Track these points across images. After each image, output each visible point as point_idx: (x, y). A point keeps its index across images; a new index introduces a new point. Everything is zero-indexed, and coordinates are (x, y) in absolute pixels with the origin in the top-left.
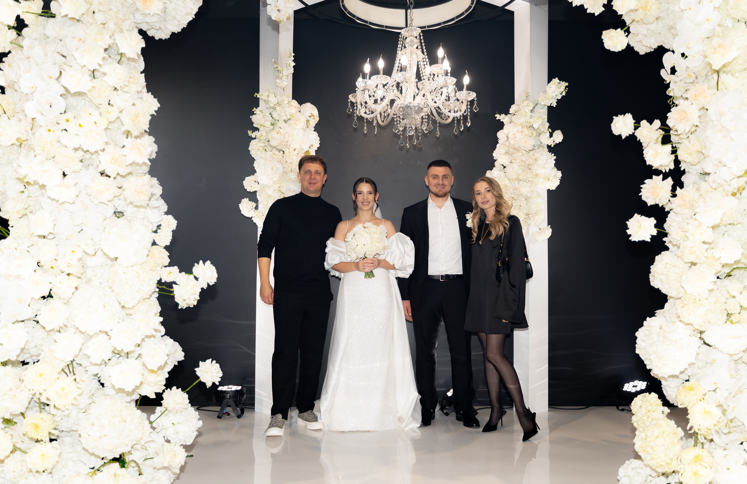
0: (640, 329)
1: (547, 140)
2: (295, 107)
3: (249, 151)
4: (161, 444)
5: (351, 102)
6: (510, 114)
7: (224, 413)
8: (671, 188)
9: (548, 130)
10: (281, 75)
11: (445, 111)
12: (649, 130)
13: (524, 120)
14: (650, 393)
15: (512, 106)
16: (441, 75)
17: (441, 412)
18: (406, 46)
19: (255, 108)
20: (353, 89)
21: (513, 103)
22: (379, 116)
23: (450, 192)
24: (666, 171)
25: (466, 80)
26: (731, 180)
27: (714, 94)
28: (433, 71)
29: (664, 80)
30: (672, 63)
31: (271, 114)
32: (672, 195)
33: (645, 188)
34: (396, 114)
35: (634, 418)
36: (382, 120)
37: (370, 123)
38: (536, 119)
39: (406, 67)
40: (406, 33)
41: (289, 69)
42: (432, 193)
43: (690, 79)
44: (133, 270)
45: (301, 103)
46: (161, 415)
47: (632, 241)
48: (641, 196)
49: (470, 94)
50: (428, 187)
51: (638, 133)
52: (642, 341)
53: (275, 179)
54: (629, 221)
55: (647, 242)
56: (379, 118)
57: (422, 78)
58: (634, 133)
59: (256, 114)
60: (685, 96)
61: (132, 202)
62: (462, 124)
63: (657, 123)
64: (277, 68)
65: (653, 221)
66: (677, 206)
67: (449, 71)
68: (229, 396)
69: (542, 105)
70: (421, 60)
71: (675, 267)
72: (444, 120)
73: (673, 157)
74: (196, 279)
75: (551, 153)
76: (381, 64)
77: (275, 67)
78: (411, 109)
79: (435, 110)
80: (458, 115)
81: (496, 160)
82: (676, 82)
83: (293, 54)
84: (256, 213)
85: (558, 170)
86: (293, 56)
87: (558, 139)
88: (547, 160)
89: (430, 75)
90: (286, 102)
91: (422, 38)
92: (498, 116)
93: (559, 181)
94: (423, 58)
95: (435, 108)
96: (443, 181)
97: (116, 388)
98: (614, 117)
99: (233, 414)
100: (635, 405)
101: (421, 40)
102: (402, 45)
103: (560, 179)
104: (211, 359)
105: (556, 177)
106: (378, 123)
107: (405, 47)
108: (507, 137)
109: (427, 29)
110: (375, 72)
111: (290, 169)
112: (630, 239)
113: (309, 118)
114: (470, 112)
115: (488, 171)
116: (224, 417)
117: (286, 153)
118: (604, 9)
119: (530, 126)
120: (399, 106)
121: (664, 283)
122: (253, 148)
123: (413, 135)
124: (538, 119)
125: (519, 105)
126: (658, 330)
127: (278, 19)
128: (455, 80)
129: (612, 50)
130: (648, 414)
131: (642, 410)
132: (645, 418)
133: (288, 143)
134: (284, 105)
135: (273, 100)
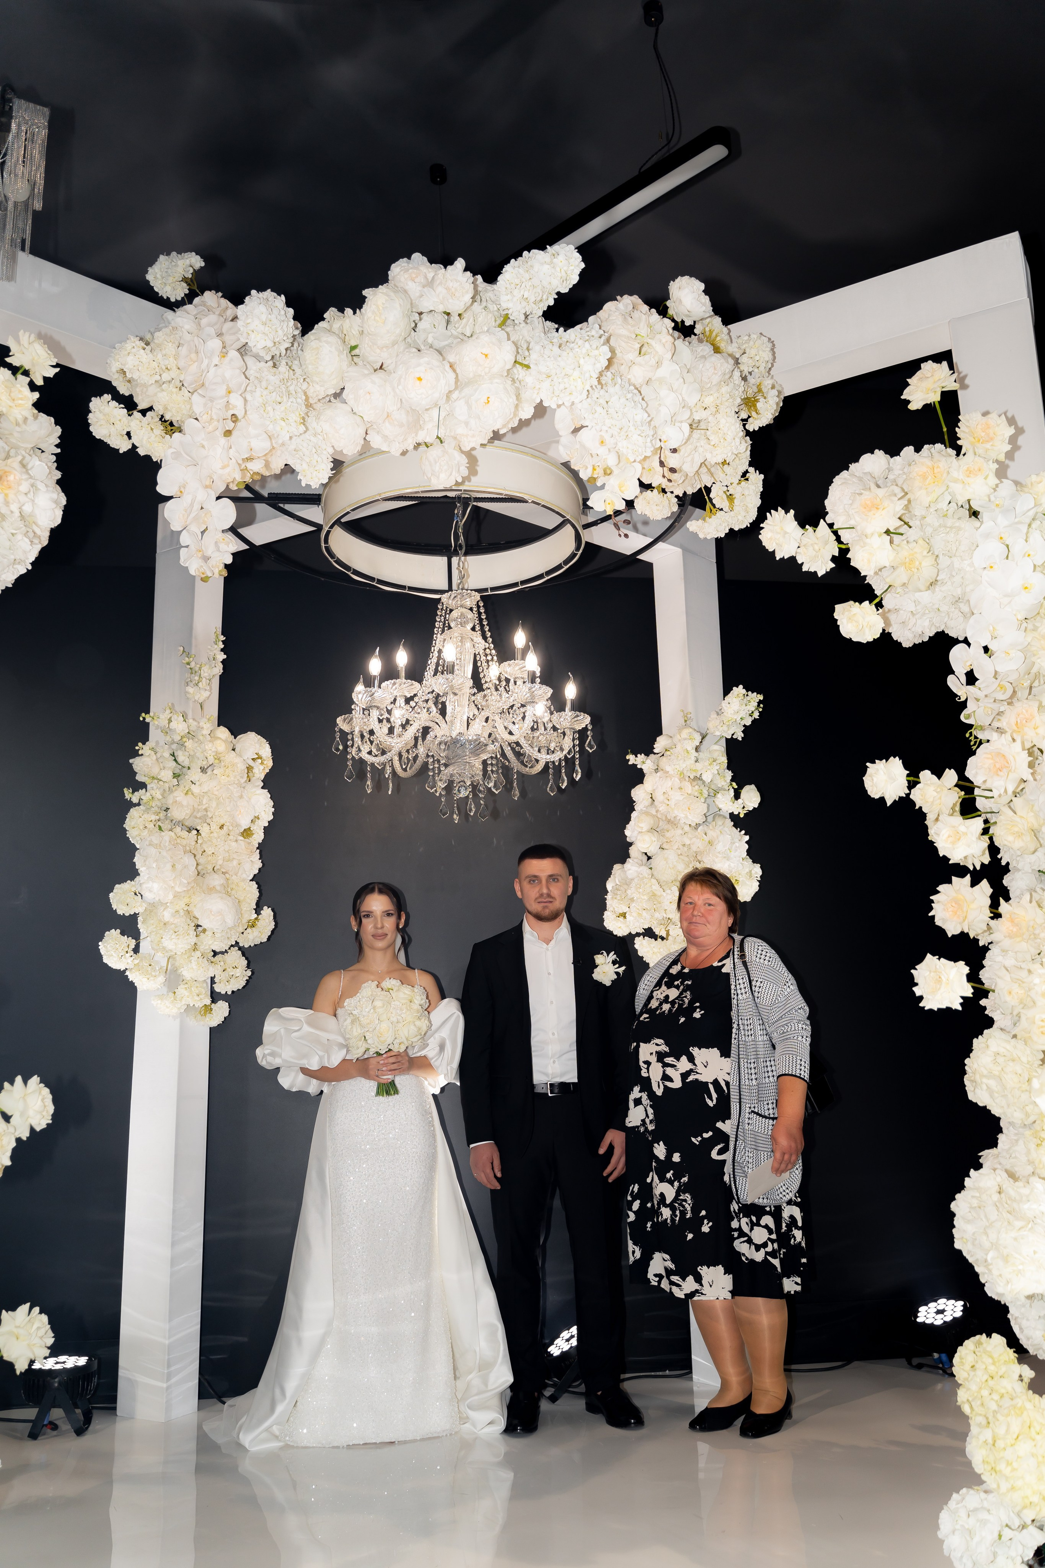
0: (957, 1196)
1: (732, 803)
2: (225, 741)
3: (125, 830)
5: (341, 731)
6: (655, 754)
7: (44, 1425)
8: (989, 902)
9: (731, 784)
10: (197, 678)
11: (530, 749)
12: (939, 790)
13: (684, 766)
14: (989, 1335)
15: (658, 738)
16: (523, 681)
18: (452, 626)
19: (140, 744)
20: (346, 707)
21: (659, 732)
22: (396, 758)
24: (975, 867)
25: (571, 691)
28: (506, 673)
29: (956, 696)
30: (969, 664)
31: (173, 755)
32: (992, 915)
33: (938, 902)
34: (433, 756)
35: (962, 1393)
36: (404, 767)
37: (378, 773)
38: (707, 763)
39: (453, 666)
40: (450, 602)
41: (213, 665)
43: (1003, 694)
45: (235, 733)
47: (926, 1009)
48: (933, 917)
49: (579, 718)
51: (918, 796)
52: (968, 1222)
53: (178, 889)
54: (916, 969)
55: (956, 1010)
56: (397, 764)
57: (484, 687)
58: (908, 795)
59: (142, 755)
60: (996, 724)
62: (564, 775)
63: (951, 776)
64: (188, 664)
65: (962, 968)
66: (1005, 937)
67: (538, 674)
68: (60, 1383)
69: (715, 737)
70: (482, 652)
71: (1013, 1061)
72: (526, 766)
73: (986, 841)
75: (739, 828)
76: (402, 658)
77: (184, 662)
78: (462, 745)
79: (509, 748)
80: (557, 757)
81: (631, 844)
82: (977, 700)
83: (223, 638)
84: (136, 962)
85: (754, 862)
86: (222, 641)
87: (751, 802)
88: (733, 843)
89: (500, 680)
90: (206, 732)
91: (482, 610)
92: (631, 759)
93: (758, 884)
94: (485, 649)
95: (509, 744)
96: (548, 889)
98: (868, 764)
99: (65, 1426)
100: (962, 1364)
101: (480, 614)
102: (444, 624)
103: (760, 879)
104: (28, 1305)
105: (751, 876)
106: (394, 772)
107: (450, 628)
108: (651, 798)
109: (490, 593)
110: (390, 673)
111: (210, 868)
112: (921, 1005)
113: (251, 763)
114: (579, 752)
115: (617, 867)
116: (44, 1434)
117: (203, 834)
118: (834, 566)
119: (696, 778)
120: (439, 739)
121: (996, 1095)
122: (133, 823)
123: (467, 797)
124: (710, 764)
125: (671, 737)
126: (996, 1197)
127: (203, 574)
128: (549, 691)
129: (854, 640)
130: (991, 1383)
131: (979, 1373)
132: (985, 1393)
133: (208, 813)
134: (201, 738)
135: (179, 726)
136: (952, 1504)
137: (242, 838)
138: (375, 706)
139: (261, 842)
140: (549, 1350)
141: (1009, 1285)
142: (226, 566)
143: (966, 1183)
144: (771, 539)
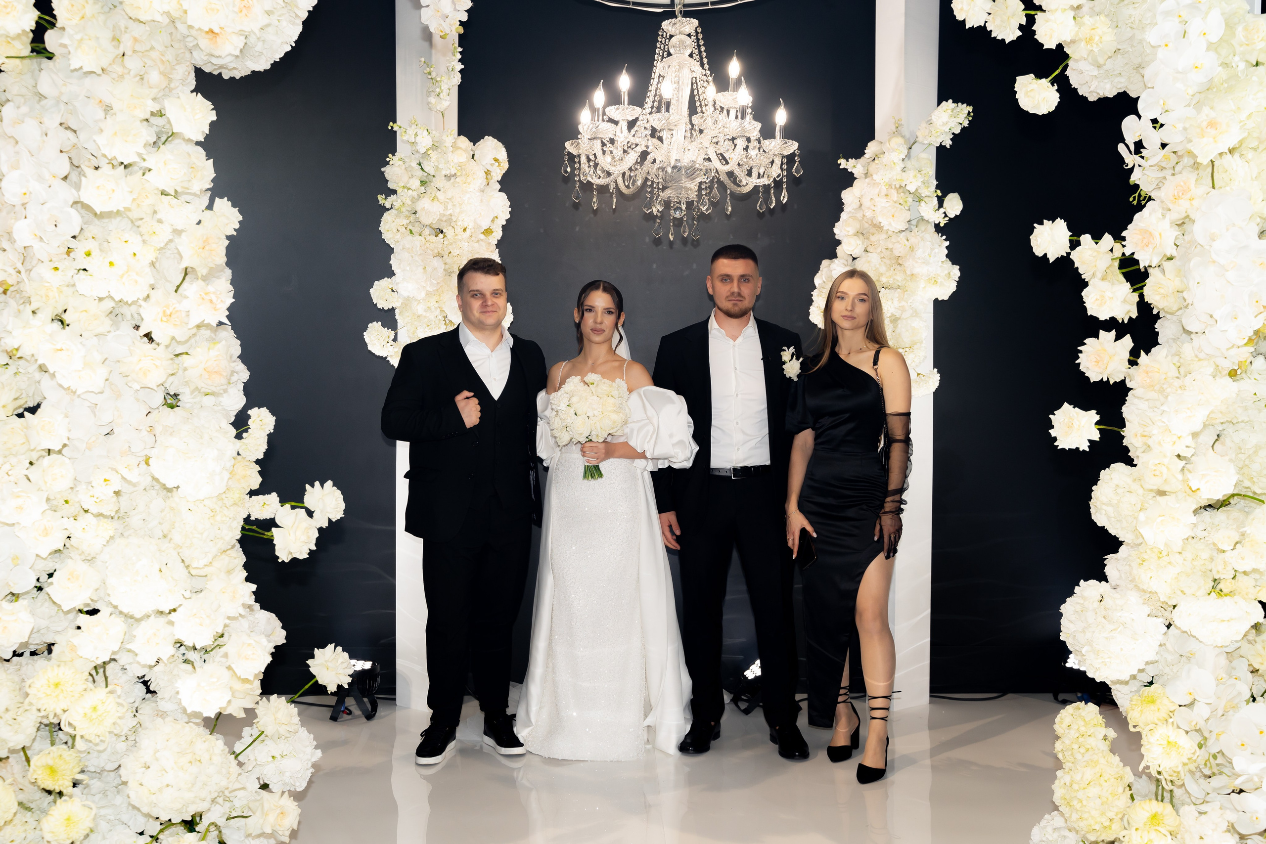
0: (1068, 600)
1: (934, 212)
2: (465, 151)
3: (381, 233)
4: (254, 792)
5: (569, 154)
6: (865, 158)
7: (342, 712)
8: (1129, 353)
9: (936, 192)
10: (438, 90)
11: (740, 174)
12: (1095, 253)
13: (890, 176)
14: (1086, 703)
15: (869, 144)
16: (735, 110)
17: (733, 706)
18: (672, 51)
19: (390, 155)
20: (574, 134)
21: (872, 136)
22: (620, 178)
23: (753, 309)
24: (1123, 321)
25: (781, 116)
26: (1228, 349)
27: (1207, 194)
28: (721, 101)
29: (1125, 162)
30: (1137, 134)
31: (420, 164)
32: (1130, 364)
33: (1085, 353)
34: (651, 180)
35: (1058, 745)
36: (627, 184)
37: (603, 189)
38: (913, 173)
39: (669, 103)
40: (670, 28)
41: (452, 76)
42: (719, 308)
44: (205, 506)
45: (475, 139)
46: (253, 742)
47: (1059, 448)
49: (788, 145)
50: (711, 298)
51: (1077, 257)
52: (1072, 622)
53: (430, 289)
54: (1054, 414)
56: (620, 181)
57: (700, 110)
58: (1069, 254)
59: (392, 164)
61: (200, 388)
62: (772, 196)
63: (1108, 240)
64: (429, 73)
65: (1093, 416)
66: (1139, 386)
67: (750, 105)
69: (924, 144)
71: (1131, 493)
72: (738, 186)
73: (1135, 297)
74: (310, 514)
75: (940, 234)
76: (624, 82)
77: (425, 72)
78: (678, 170)
80: (766, 180)
81: (839, 243)
82: (1142, 168)
83: (460, 49)
85: (953, 264)
86: (460, 52)
87: (953, 210)
88: (932, 249)
91: (700, 36)
92: (843, 163)
93: (956, 284)
94: (702, 76)
96: (739, 287)
97: (189, 711)
98: (1036, 225)
99: (357, 711)
100: (1061, 723)
101: (698, 40)
102: (664, 51)
103: (958, 280)
104: (333, 644)
105: (950, 277)
106: (617, 187)
107: (669, 54)
108: (860, 202)
109: (710, 7)
110: (614, 99)
112: (1056, 444)
113: (489, 168)
114: (787, 176)
115: (825, 263)
116: (342, 718)
117: (449, 237)
118: (1021, 34)
119: (901, 186)
120: (657, 166)
121: (1113, 519)
122: (387, 227)
123: (682, 218)
124: (915, 177)
125: (882, 143)
126: (1097, 604)
127: (442, 32)
128: (759, 125)
129: (1031, 112)
130: (1081, 740)
131: (1072, 732)
132: (1076, 746)
133: (453, 218)
134: (444, 149)
135: (424, 142)
136: (1043, 823)
137: (482, 237)
138: (599, 138)
139: (499, 238)
140: (745, 674)
141: (1098, 672)
142: (462, 23)
143: (1075, 591)
144: (962, 9)
